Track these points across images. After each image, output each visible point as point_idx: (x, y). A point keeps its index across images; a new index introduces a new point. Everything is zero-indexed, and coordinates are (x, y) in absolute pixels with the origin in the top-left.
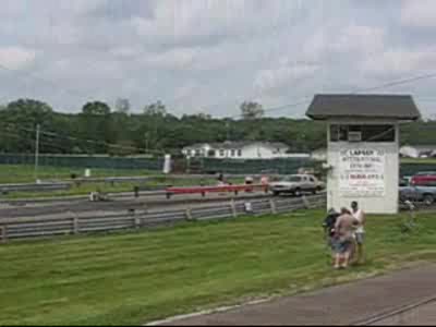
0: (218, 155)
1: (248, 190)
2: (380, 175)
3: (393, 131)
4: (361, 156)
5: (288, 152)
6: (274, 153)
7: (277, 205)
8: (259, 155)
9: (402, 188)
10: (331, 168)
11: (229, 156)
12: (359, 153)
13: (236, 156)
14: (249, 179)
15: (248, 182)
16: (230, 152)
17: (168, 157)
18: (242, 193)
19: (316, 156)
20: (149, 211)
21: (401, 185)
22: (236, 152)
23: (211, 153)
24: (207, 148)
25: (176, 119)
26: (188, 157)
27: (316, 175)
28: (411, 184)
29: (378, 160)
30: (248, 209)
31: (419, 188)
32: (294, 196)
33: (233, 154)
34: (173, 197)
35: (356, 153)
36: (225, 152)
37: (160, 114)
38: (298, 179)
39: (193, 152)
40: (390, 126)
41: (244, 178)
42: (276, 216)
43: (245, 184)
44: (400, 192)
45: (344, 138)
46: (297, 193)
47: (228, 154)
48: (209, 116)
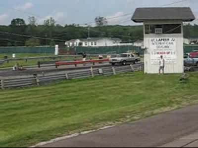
0: (84, 45)
1: (100, 62)
2: (173, 52)
3: (180, 27)
4: (162, 41)
5: (121, 43)
6: (114, 43)
7: (116, 70)
8: (106, 44)
9: (186, 59)
10: (146, 48)
12: (162, 40)
13: (94, 46)
15: (100, 58)
16: (90, 43)
17: (57, 46)
18: (96, 64)
19: (136, 44)
20: (45, 75)
21: (185, 57)
22: (94, 43)
23: (80, 44)
24: (78, 41)
25: (62, 27)
26: (68, 46)
27: (137, 54)
28: (190, 57)
29: (172, 43)
30: (100, 72)
31: (194, 59)
32: (123, 65)
33: (92, 44)
34: (59, 67)
35: (159, 40)
36: (88, 43)
38: (125, 56)
39: (71, 44)
40: (179, 25)
41: (98, 56)
42: (116, 76)
43: (98, 59)
44: (184, 61)
45: (153, 32)
47: (89, 44)
48: (78, 25)
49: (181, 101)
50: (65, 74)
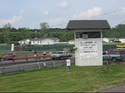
0: (32, 43)
1: (44, 57)
2: (95, 51)
3: (100, 34)
4: (88, 43)
5: (59, 42)
6: (54, 42)
7: (56, 64)
8: (48, 43)
9: (104, 55)
10: (76, 49)
11: (37, 44)
12: (87, 42)
13: (39, 44)
14: (44, 53)
16: (37, 42)
17: (13, 45)
18: (42, 59)
20: (5, 68)
21: (104, 54)
22: (39, 42)
23: (30, 43)
24: (28, 41)
25: (16, 30)
26: (21, 44)
27: (70, 51)
28: (107, 54)
29: (94, 45)
30: (44, 65)
31: (110, 55)
32: (61, 59)
33: (38, 43)
34: (15, 61)
35: (86, 43)
36: (35, 42)
37: (10, 28)
38: (62, 53)
39: (23, 42)
40: (100, 32)
41: (43, 52)
43: (43, 55)
44: (103, 57)
45: (81, 37)
46: (62, 58)
47: (36, 43)
48: (28, 28)
49: (99, 87)
50: (20, 67)
